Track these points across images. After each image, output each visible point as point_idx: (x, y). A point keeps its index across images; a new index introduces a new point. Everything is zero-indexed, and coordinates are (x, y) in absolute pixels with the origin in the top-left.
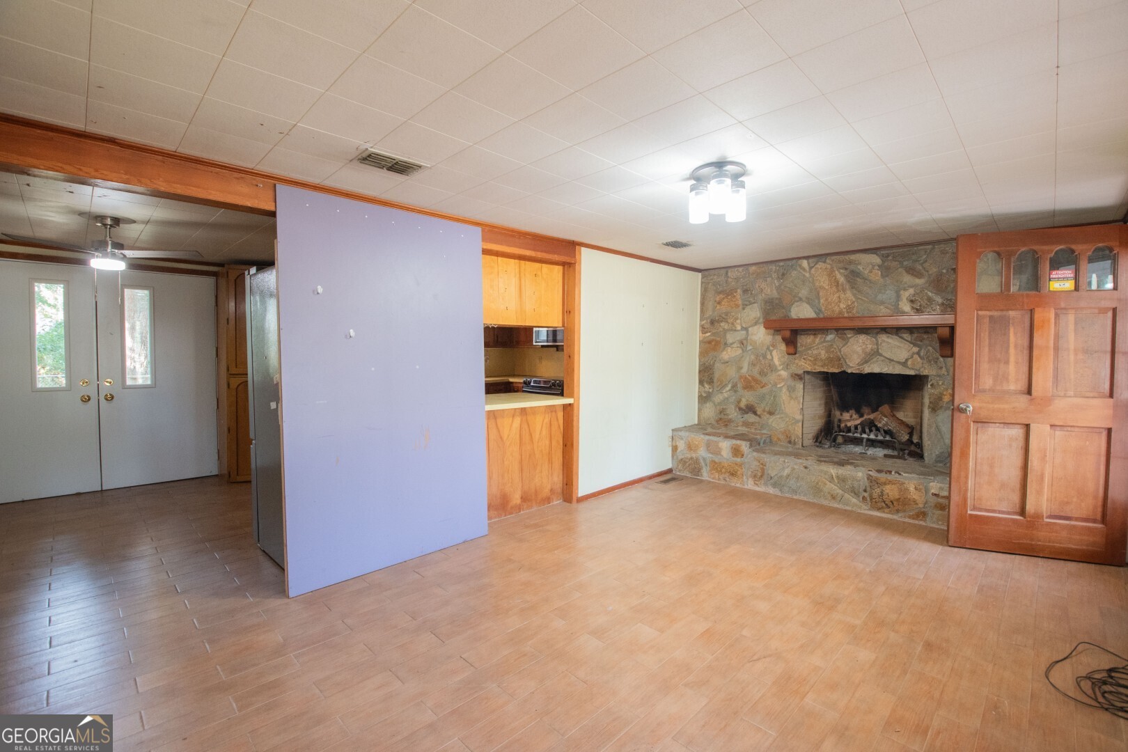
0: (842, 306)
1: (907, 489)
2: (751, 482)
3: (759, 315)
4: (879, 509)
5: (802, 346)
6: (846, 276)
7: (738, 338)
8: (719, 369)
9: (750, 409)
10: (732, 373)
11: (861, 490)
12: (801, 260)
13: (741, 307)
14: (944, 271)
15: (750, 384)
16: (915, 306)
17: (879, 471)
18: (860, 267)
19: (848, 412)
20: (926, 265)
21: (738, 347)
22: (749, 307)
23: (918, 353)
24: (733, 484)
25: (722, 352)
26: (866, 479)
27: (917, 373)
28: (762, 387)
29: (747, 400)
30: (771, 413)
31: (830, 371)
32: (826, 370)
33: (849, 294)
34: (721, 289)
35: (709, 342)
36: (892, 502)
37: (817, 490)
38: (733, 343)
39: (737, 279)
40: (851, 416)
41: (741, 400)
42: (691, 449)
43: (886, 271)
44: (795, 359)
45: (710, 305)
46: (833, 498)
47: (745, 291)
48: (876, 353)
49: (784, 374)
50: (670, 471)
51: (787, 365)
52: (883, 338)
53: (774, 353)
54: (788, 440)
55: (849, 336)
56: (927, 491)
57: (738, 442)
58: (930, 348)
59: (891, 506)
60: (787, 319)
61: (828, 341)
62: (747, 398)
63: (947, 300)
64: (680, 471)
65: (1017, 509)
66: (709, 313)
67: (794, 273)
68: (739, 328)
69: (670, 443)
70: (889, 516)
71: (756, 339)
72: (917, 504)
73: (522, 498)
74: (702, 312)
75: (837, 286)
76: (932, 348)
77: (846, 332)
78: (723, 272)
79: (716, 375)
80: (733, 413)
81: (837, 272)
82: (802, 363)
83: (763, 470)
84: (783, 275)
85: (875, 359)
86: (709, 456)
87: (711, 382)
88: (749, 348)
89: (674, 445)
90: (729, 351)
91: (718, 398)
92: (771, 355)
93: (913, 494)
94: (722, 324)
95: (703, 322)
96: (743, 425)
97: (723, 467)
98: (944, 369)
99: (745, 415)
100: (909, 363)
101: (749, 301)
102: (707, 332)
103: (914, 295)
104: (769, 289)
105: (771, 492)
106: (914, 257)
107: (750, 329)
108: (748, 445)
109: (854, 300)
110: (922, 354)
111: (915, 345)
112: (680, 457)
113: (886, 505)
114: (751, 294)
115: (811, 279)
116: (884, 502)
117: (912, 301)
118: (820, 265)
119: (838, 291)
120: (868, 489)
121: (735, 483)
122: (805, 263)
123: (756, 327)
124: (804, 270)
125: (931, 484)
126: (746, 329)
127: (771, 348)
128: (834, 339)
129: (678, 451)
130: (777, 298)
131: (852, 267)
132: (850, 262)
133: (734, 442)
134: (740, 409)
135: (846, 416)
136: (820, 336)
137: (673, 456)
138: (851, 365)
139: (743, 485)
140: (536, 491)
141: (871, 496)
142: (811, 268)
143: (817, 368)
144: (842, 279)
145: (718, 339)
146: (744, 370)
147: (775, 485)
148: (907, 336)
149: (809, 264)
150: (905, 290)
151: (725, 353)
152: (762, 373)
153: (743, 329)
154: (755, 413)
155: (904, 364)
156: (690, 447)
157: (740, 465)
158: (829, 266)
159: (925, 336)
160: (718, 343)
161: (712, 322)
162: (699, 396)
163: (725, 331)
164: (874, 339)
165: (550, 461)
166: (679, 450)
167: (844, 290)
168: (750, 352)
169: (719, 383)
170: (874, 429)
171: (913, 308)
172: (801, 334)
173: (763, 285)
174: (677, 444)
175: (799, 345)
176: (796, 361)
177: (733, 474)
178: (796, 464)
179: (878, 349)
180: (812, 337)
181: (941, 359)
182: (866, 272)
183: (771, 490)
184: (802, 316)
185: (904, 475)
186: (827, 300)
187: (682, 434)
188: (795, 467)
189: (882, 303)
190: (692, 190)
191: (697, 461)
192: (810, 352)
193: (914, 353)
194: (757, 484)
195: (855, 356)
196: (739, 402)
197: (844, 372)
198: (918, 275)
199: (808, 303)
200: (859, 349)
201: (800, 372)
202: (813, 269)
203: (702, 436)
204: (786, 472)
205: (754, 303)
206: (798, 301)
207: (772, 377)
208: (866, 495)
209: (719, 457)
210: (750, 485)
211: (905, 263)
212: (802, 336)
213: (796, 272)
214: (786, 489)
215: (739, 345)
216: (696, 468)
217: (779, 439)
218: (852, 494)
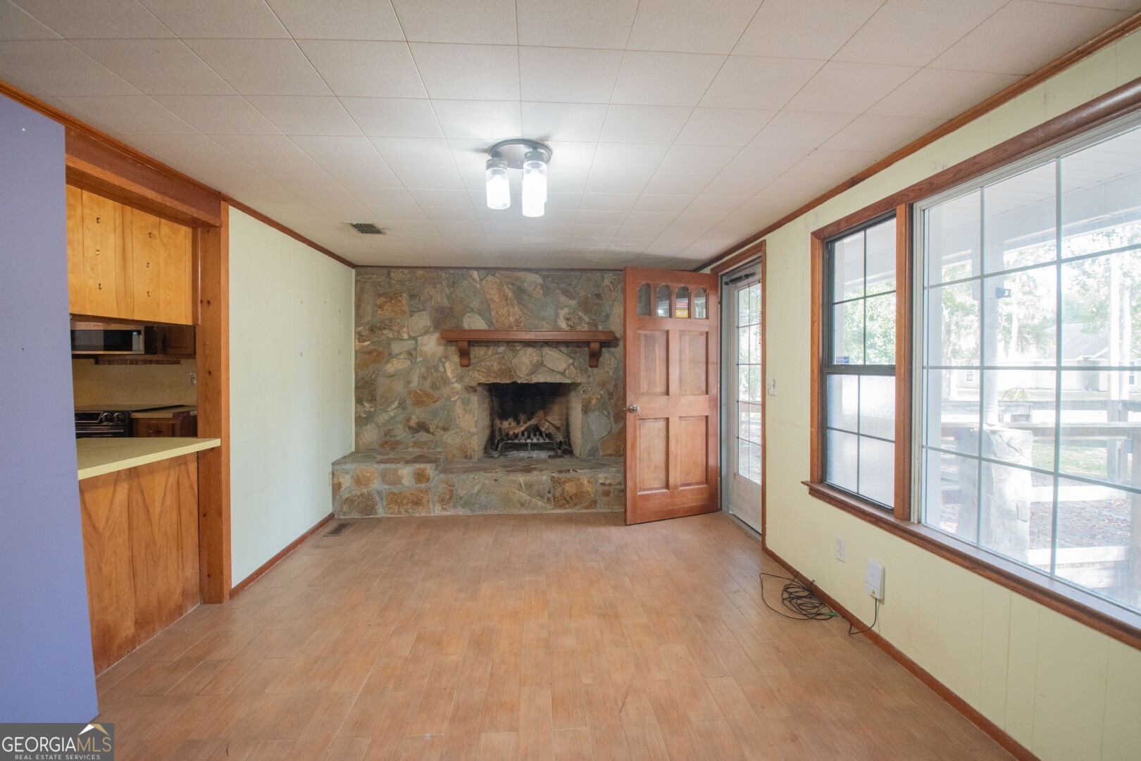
0: (512, 319)
1: (582, 484)
2: (438, 507)
3: (429, 324)
4: (561, 506)
5: (475, 357)
6: (513, 291)
7: (406, 349)
8: (382, 384)
9: (422, 427)
10: (399, 387)
11: (546, 492)
12: (471, 271)
13: (407, 314)
14: (590, 295)
15: (420, 399)
16: (569, 323)
17: (560, 472)
18: (525, 284)
19: (507, 420)
20: (577, 289)
21: (405, 359)
22: (417, 314)
23: (573, 364)
24: (417, 515)
25: (387, 363)
26: (549, 481)
27: (573, 381)
28: (435, 402)
29: (418, 418)
30: (445, 429)
31: (502, 382)
32: (498, 381)
33: (517, 308)
34: (382, 291)
35: (370, 353)
36: (571, 497)
37: (507, 501)
38: (400, 354)
39: (401, 282)
40: (510, 424)
41: (410, 418)
42: (361, 484)
43: (547, 291)
44: (469, 371)
45: (369, 309)
46: (522, 505)
47: (412, 296)
48: (541, 364)
49: (458, 386)
50: (331, 517)
51: (462, 377)
52: (546, 350)
53: (447, 365)
54: (464, 455)
55: (518, 348)
56: (596, 481)
57: (422, 466)
58: (582, 360)
59: (571, 501)
60: (459, 329)
61: (500, 353)
62: (418, 415)
63: (592, 320)
64: (345, 514)
65: (664, 484)
66: (367, 318)
67: (465, 283)
68: (406, 336)
69: (331, 481)
70: (569, 511)
71: (426, 349)
72: (590, 495)
73: (136, 623)
74: (358, 315)
75: (506, 299)
76: (583, 359)
77: (516, 344)
78: (385, 271)
79: (380, 391)
80: (401, 433)
81: (505, 287)
82: (476, 375)
83: (451, 491)
84: (454, 283)
85: (540, 370)
86: (384, 488)
87: (372, 399)
88: (419, 359)
89: (336, 482)
90: (395, 363)
91: (382, 418)
92: (444, 367)
93: (588, 487)
94: (386, 332)
95: (360, 329)
96: (413, 446)
97: (405, 497)
98: (592, 377)
99: (416, 435)
100: (567, 372)
101: (418, 308)
102: (365, 341)
103: (569, 314)
104: (439, 297)
105: (461, 513)
106: (568, 281)
107: (419, 339)
108: (434, 467)
109: (521, 314)
110: (576, 365)
111: (571, 357)
112: (345, 496)
113: (567, 501)
114: (420, 300)
115: (482, 292)
116: (565, 499)
117: (567, 319)
118: (490, 278)
119: (507, 305)
120: (552, 490)
121: (421, 513)
122: (475, 274)
123: (426, 337)
124: (475, 280)
125: (599, 475)
126: (415, 339)
127: (444, 360)
128: (505, 350)
129: (341, 490)
130: (448, 308)
131: (518, 284)
132: (517, 279)
133: (418, 466)
134: (410, 428)
135: (505, 424)
136: (492, 348)
137: (334, 498)
138: (521, 376)
139: (430, 513)
140: (159, 603)
141: (554, 497)
142: (481, 280)
143: (490, 379)
144: (510, 294)
145: (381, 349)
146: (415, 384)
147: (464, 506)
148: (564, 349)
149: (479, 275)
150: (562, 309)
151: (390, 365)
152: (434, 386)
153: (411, 338)
154: (428, 431)
155: (563, 374)
156: (358, 481)
157: (426, 491)
158: (498, 280)
159: (578, 350)
160: (380, 354)
161: (372, 329)
162: (356, 418)
163: (389, 340)
164: (539, 352)
165: (180, 546)
166: (344, 487)
167: (512, 305)
168: (420, 364)
169: (384, 400)
170: (538, 433)
171: (568, 325)
172: (474, 346)
173: (432, 292)
174: (341, 480)
175: (472, 356)
176: (471, 373)
177: (417, 503)
178: (486, 478)
179: (542, 361)
180: (484, 348)
181: (590, 369)
182: (531, 289)
183: (461, 512)
184: (474, 327)
185: (579, 471)
186: (497, 313)
187: (348, 466)
188: (486, 481)
189: (544, 319)
190: (489, 166)
191: (369, 497)
192: (483, 364)
193: (570, 365)
194: (445, 509)
195: (524, 368)
196: (408, 420)
197: (514, 383)
198: (571, 297)
199: (480, 315)
200: (527, 361)
201: (474, 384)
202: (484, 282)
203: (376, 466)
204: (477, 488)
205: (423, 310)
206: (469, 312)
207: (445, 391)
208: (550, 496)
209: (399, 486)
210: (437, 511)
211: (561, 285)
212: (476, 348)
213: (466, 282)
214: (477, 506)
215: (406, 356)
216: (368, 505)
217: (454, 456)
218: (538, 498)
